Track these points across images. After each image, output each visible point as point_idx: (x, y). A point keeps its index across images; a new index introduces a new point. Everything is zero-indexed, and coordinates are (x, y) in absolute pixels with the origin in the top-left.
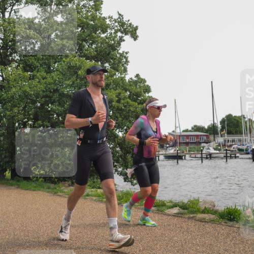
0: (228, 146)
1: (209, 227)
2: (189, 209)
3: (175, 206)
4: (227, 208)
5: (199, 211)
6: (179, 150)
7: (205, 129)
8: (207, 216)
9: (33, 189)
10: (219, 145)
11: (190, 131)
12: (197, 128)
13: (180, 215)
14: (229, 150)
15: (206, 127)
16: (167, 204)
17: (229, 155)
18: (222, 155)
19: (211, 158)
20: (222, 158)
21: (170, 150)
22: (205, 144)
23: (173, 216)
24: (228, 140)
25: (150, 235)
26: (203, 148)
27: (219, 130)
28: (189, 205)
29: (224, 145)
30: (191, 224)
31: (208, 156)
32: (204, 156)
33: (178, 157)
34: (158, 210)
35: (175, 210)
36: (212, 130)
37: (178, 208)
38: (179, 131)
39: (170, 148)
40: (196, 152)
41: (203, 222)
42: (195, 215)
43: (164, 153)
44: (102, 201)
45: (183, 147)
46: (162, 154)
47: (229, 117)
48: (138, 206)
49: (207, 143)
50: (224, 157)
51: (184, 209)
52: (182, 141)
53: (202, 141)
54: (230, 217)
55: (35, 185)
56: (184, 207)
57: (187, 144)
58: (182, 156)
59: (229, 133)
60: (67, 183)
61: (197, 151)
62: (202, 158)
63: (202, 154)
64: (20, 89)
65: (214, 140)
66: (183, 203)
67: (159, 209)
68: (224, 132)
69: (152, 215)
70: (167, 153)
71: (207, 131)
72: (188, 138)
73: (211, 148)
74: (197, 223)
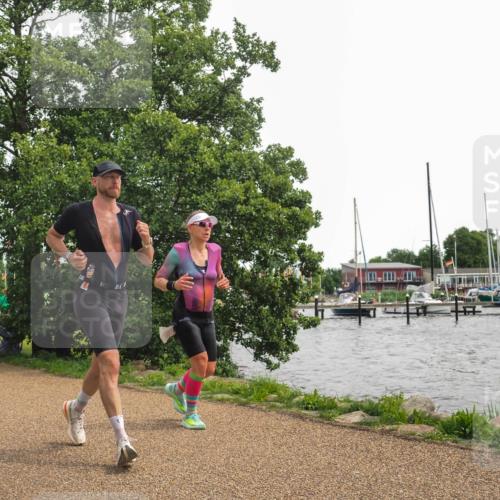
0: (459, 291)
1: (422, 451)
2: (381, 415)
3: (355, 408)
4: (458, 413)
5: (402, 419)
6: (364, 297)
7: (414, 256)
8: (416, 428)
9: (75, 374)
10: (442, 288)
11: (385, 261)
12: (398, 256)
13: (364, 427)
14: (462, 299)
15: (417, 254)
16: (339, 405)
17: (461, 308)
18: (448, 309)
19: (425, 313)
20: (448, 314)
21: (345, 298)
22: (413, 287)
23: (352, 428)
24: (460, 279)
25: (305, 466)
26: (411, 295)
27: (442, 258)
28: (383, 406)
29: (452, 289)
30: (388, 445)
31: (420, 311)
32: (412, 309)
33: (359, 313)
34: (321, 417)
35: (356, 417)
36: (429, 260)
37: (361, 412)
38: (363, 262)
39: (346, 295)
40: (396, 302)
41: (409, 440)
42: (395, 426)
43: (334, 304)
44: (210, 398)
45: (370, 293)
46: (329, 307)
47: (462, 233)
48: (281, 408)
49: (417, 284)
50: (452, 311)
51: (372, 414)
52: (368, 281)
53: (408, 281)
54: (465, 431)
55: (80, 368)
56: (372, 410)
57: (379, 286)
58: (369, 311)
59: (462, 264)
60: (142, 364)
61: (399, 300)
62: (408, 314)
63: (408, 305)
64: (51, 177)
65: (432, 279)
66: (371, 403)
67: (324, 414)
68: (452, 262)
69: (309, 425)
70: (339, 304)
71: (418, 260)
72: (380, 275)
73: (426, 295)
74: (399, 441)
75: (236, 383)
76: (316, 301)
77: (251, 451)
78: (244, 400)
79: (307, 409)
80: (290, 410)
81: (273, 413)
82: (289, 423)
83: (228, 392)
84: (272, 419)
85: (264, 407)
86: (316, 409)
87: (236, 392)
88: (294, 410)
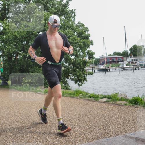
0: (134, 63)
1: (124, 108)
2: (112, 99)
3: (104, 97)
4: (134, 98)
5: (118, 100)
6: (106, 66)
8: (122, 102)
10: (129, 62)
11: (112, 55)
12: (116, 54)
13: (107, 102)
14: (135, 65)
15: (121, 53)
16: (100, 96)
17: (134, 68)
18: (131, 68)
20: (130, 70)
21: (101, 66)
22: (121, 63)
23: (104, 103)
24: (134, 60)
25: (91, 113)
26: (120, 65)
27: (129, 54)
28: (112, 96)
29: (132, 63)
30: (114, 107)
31: (123, 69)
32: (120, 69)
33: (105, 70)
34: (95, 100)
35: (105, 100)
36: (125, 54)
37: (106, 98)
39: (101, 65)
40: (116, 67)
41: (120, 105)
42: (116, 102)
43: (98, 68)
45: (108, 64)
46: (96, 69)
47: (135, 46)
48: (83, 98)
49: (122, 62)
50: (132, 69)
51: (109, 99)
52: (107, 61)
53: (119, 61)
54: (136, 102)
56: (109, 98)
57: (111, 62)
58: (108, 70)
59: (135, 55)
61: (117, 66)
62: (119, 70)
63: (119, 68)
65: (126, 60)
66: (109, 95)
67: (96, 99)
68: (132, 55)
69: (91, 102)
70: (99, 68)
71: (122, 55)
72: (111, 59)
73: (125, 65)
74: (117, 106)
75: (70, 91)
76: (93, 67)
77: (75, 110)
78: (72, 96)
79: (91, 98)
80: (86, 98)
81: (81, 99)
82: (85, 102)
83: (68, 94)
84: (81, 101)
85: (78, 98)
86: (93, 98)
87: (70, 94)
88: (87, 98)
